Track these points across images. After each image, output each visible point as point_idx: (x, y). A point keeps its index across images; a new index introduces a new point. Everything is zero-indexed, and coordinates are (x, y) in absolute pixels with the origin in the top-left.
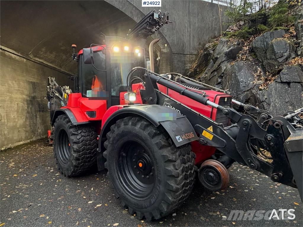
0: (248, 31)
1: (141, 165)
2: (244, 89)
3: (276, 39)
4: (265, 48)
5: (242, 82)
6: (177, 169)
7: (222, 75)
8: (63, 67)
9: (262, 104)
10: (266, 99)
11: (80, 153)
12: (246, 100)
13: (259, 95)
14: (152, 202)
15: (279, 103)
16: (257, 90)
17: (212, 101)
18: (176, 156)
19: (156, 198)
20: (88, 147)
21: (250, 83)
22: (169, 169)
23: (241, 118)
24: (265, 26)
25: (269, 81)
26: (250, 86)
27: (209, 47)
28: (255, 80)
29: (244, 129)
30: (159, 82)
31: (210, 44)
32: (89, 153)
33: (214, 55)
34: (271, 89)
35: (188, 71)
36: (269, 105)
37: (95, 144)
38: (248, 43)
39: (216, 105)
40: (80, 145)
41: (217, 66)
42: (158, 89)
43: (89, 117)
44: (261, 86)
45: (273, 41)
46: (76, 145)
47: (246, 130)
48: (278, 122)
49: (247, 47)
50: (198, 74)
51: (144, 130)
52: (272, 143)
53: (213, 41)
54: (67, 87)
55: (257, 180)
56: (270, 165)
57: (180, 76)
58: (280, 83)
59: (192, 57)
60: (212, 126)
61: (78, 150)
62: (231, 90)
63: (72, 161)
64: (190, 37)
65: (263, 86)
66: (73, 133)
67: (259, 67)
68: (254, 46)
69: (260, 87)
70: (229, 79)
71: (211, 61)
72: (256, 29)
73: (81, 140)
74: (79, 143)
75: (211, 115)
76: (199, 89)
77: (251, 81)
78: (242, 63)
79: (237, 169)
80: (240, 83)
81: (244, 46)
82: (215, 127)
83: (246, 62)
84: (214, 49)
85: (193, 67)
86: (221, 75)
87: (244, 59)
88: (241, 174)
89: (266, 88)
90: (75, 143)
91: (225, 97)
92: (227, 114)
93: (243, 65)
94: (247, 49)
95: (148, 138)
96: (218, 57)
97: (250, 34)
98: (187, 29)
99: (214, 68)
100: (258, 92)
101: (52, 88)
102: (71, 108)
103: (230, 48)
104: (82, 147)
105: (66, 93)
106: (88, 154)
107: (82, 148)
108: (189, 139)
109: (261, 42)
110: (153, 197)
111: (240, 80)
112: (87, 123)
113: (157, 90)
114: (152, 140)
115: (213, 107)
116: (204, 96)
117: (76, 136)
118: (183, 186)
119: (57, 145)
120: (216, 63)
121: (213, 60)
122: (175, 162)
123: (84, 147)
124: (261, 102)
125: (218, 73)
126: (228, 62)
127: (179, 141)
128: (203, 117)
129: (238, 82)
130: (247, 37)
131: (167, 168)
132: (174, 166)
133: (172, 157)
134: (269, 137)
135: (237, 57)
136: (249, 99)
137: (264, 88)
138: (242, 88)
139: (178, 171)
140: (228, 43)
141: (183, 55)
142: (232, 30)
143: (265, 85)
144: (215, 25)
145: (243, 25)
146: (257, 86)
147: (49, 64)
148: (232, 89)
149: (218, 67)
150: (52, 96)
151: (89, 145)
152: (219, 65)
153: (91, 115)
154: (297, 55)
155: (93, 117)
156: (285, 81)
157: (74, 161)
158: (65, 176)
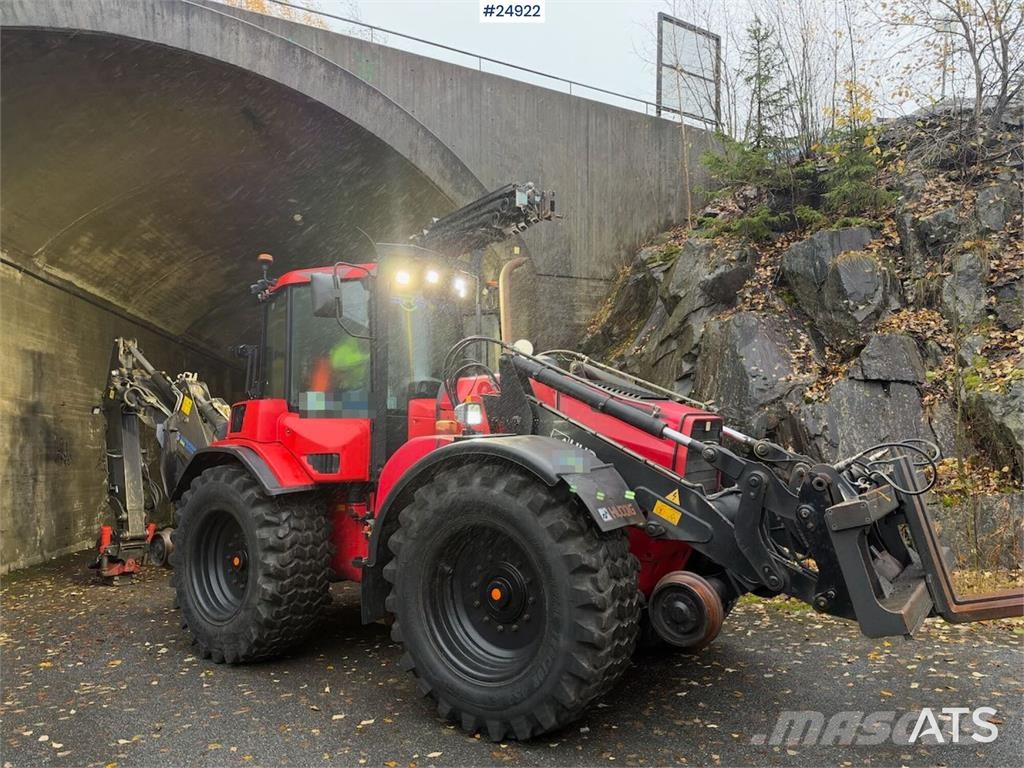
0: (771, 219)
1: (496, 594)
2: (761, 398)
3: (846, 253)
4: (817, 277)
5: (754, 377)
6: (601, 591)
7: (695, 352)
8: (134, 301)
9: (816, 445)
10: (825, 428)
11: (285, 582)
12: (767, 430)
13: (805, 416)
14: (537, 683)
15: (862, 441)
16: (798, 403)
17: (676, 429)
18: (597, 557)
19: (547, 671)
20: (308, 563)
21: (777, 381)
22: (584, 588)
23: (744, 469)
24: (815, 212)
25: (831, 377)
26: (780, 390)
27: (653, 259)
28: (792, 371)
29: (752, 494)
30: (539, 379)
31: (655, 249)
32: (311, 584)
33: (667, 288)
34: (839, 400)
35: (582, 332)
36: (835, 446)
37: (327, 555)
38: (770, 257)
39: (687, 440)
40: (287, 554)
41: (677, 324)
42: (532, 395)
43: (315, 472)
44: (811, 389)
45: (839, 258)
46: (275, 555)
47: (757, 496)
48: (821, 477)
49: (769, 268)
50: (617, 344)
51: (517, 497)
52: (811, 525)
53: (665, 241)
54: (191, 375)
55: (799, 654)
56: (811, 578)
57: (582, 360)
58: (862, 384)
59: (595, 287)
60: (677, 491)
61: (281, 571)
62: (722, 399)
63: (256, 608)
64: (590, 224)
65: (815, 389)
66: (267, 521)
67: (805, 332)
68: (787, 268)
69: (809, 394)
70: (715, 365)
71: (659, 303)
72: (792, 217)
73: (291, 539)
74: (283, 552)
75: (672, 462)
76: (642, 398)
77: (780, 373)
78: (753, 318)
79: (745, 632)
80: (750, 378)
81: (758, 266)
82: (684, 493)
83: (765, 316)
84: (669, 269)
85: (600, 319)
86: (690, 353)
87: (760, 307)
88: (758, 642)
89: (823, 395)
90: (273, 549)
91: (704, 421)
92: (711, 460)
93: (758, 324)
94: (769, 274)
95: (529, 516)
96: (682, 294)
97: (775, 228)
98: (582, 198)
99: (669, 329)
100: (804, 407)
101: (131, 377)
102: (255, 444)
103: (718, 272)
104: (291, 563)
105: (189, 396)
106: (308, 587)
107: (291, 566)
108: (626, 519)
109: (807, 258)
110: (540, 669)
111: (748, 370)
112: (310, 488)
113: (532, 398)
114: (540, 520)
115: (678, 444)
116: (656, 416)
117: (273, 529)
118: (615, 635)
119: (187, 563)
120: (674, 314)
121: (664, 300)
122: (597, 572)
123: (298, 563)
124: (810, 438)
125: (681, 345)
126: (710, 313)
127: (605, 520)
128: (653, 467)
129: (742, 376)
130: (768, 239)
131: (578, 587)
132: (594, 582)
133: (590, 560)
134: (804, 510)
135: (740, 300)
136: (777, 427)
137: (820, 397)
138: (757, 395)
139: (603, 595)
140: (712, 255)
141: (567, 279)
142: (722, 210)
143: (822, 388)
144: (670, 186)
145: (755, 197)
146: (798, 390)
147: (92, 290)
148: (725, 396)
149: (680, 327)
150: (133, 405)
151: (313, 557)
152: (685, 320)
153: (322, 466)
154: (906, 304)
155: (331, 472)
156: (874, 377)
157: (263, 606)
158: (222, 661)
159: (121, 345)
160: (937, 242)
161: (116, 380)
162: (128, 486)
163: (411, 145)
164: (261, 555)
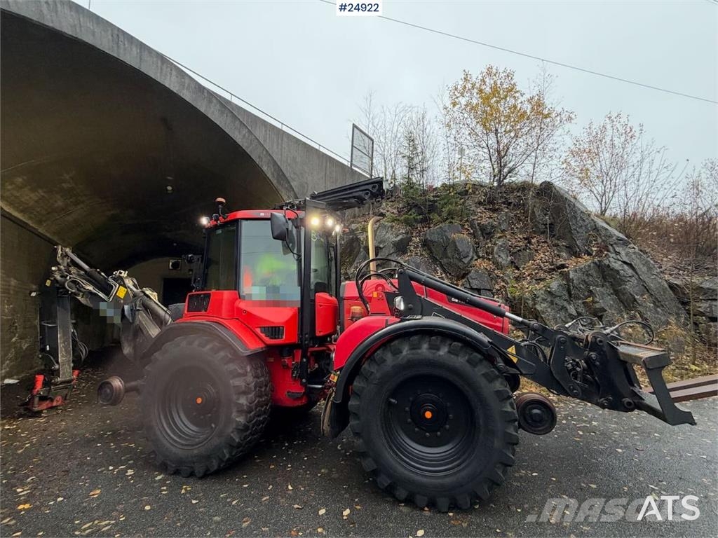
0: (416, 217)
1: (428, 415)
3: (455, 234)
4: (444, 243)
11: (251, 414)
27: (357, 229)
29: (562, 347)
30: (425, 283)
31: (357, 225)
39: (519, 319)
40: (252, 395)
43: (266, 339)
46: (245, 397)
47: (564, 348)
51: (458, 355)
52: (598, 363)
53: (360, 222)
54: (123, 272)
60: (514, 347)
61: (249, 407)
66: (238, 373)
67: (438, 267)
68: (429, 239)
71: (362, 250)
72: (425, 217)
74: (249, 393)
78: (417, 259)
81: (413, 237)
82: (519, 348)
83: (422, 258)
87: (419, 255)
93: (420, 262)
94: (418, 240)
96: (381, 246)
97: (417, 221)
101: (69, 272)
103: (399, 238)
104: (255, 401)
105: (124, 285)
107: (255, 403)
109: (439, 235)
112: (264, 349)
126: (397, 256)
128: (498, 334)
130: (414, 225)
134: (593, 355)
135: (409, 251)
140: (394, 230)
150: (73, 291)
153: (272, 334)
154: (479, 257)
155: (278, 338)
156: (475, 287)
157: (235, 433)
158: (192, 475)
159: (60, 251)
160: (489, 233)
161: (57, 273)
162: (61, 346)
163: (259, 157)
164: (235, 397)
